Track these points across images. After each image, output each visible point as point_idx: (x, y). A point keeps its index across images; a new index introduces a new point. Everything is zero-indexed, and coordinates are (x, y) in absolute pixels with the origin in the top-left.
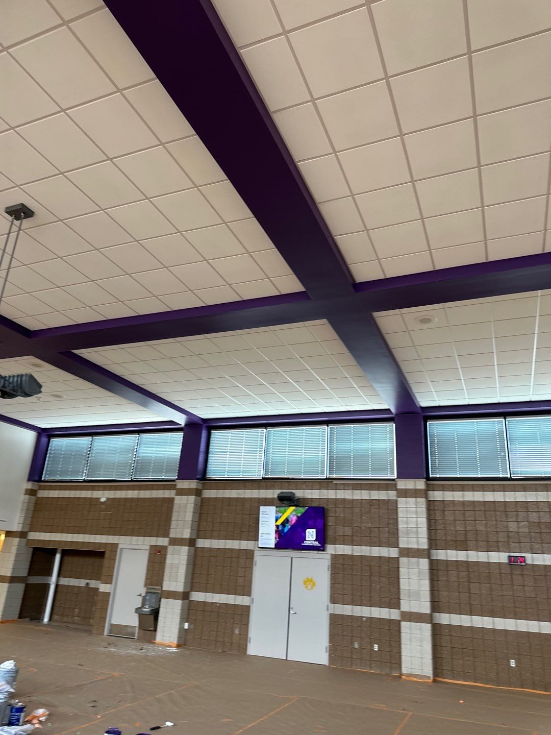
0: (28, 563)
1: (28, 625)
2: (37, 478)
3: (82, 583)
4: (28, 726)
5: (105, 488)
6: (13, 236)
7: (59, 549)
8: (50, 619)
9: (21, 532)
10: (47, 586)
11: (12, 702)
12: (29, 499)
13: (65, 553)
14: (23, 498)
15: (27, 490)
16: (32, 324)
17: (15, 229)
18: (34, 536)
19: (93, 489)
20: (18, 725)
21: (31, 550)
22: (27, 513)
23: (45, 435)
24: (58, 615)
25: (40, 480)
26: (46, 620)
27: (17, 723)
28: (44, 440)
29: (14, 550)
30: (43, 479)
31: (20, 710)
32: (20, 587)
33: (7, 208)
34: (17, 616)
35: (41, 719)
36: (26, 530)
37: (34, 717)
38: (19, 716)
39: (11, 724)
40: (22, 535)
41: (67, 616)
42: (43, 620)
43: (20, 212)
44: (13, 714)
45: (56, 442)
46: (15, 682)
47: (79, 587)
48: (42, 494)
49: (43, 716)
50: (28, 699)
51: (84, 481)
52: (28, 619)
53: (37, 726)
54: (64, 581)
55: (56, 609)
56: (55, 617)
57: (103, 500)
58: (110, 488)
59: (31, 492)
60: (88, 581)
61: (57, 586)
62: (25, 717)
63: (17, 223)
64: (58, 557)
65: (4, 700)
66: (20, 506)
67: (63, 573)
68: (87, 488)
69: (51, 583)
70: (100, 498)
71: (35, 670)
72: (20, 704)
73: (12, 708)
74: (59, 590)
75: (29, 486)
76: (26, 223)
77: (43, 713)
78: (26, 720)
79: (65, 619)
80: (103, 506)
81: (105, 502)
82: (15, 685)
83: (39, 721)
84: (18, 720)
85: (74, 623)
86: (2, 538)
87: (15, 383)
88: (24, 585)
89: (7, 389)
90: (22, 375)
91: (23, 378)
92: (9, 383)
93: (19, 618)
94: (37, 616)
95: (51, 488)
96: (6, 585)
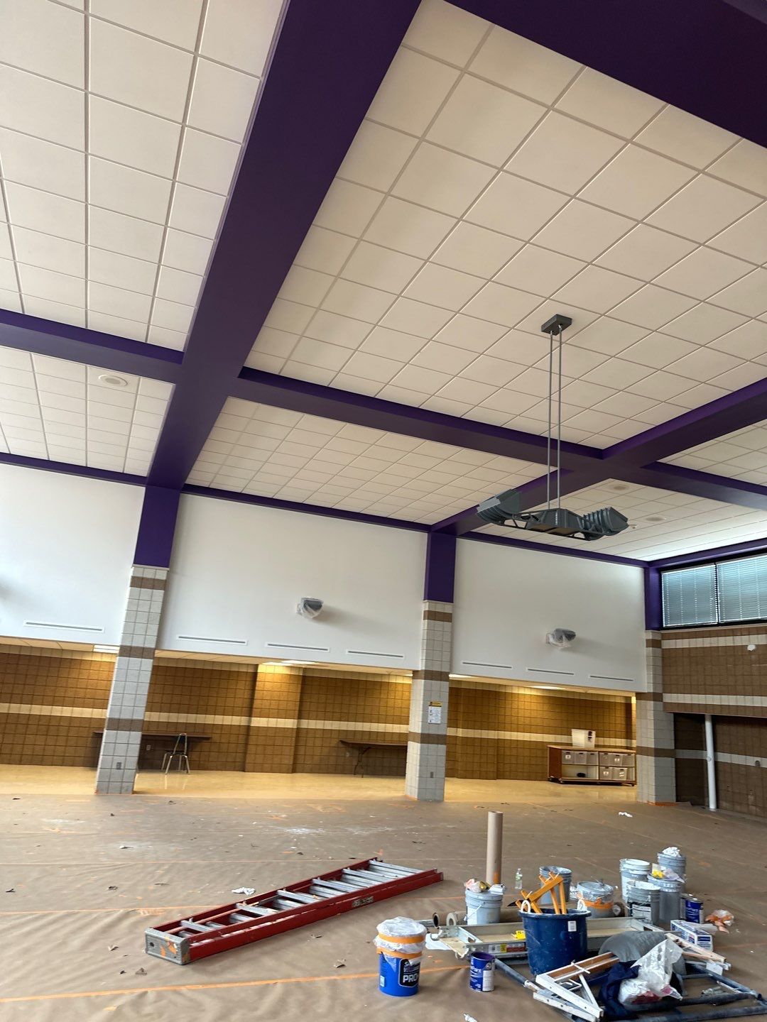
0: (673, 733)
1: (686, 810)
2: (657, 626)
3: (750, 761)
4: (709, 926)
5: (749, 632)
6: (556, 352)
7: (708, 715)
8: (718, 806)
9: (654, 694)
10: (703, 763)
11: (686, 895)
12: (654, 652)
13: (716, 720)
14: (646, 651)
15: (648, 641)
16: (602, 442)
17: (556, 344)
18: (670, 698)
19: (733, 633)
20: (699, 923)
21: (672, 715)
22: (655, 670)
23: (654, 569)
24: (726, 801)
25: (661, 628)
26: (712, 806)
27: (697, 921)
28: (654, 576)
29: (651, 715)
30: (664, 626)
31: (697, 906)
32: (670, 763)
33: (543, 326)
34: (674, 798)
35: (725, 922)
36: (659, 690)
37: (717, 919)
38: (698, 912)
39: (688, 920)
40: (657, 697)
41: (741, 804)
42: (709, 806)
43: (557, 325)
44: (690, 909)
45: (669, 577)
46: (684, 873)
47: (747, 767)
48: (668, 644)
49: (728, 920)
50: (704, 898)
51: (719, 624)
52: (689, 803)
53: (721, 929)
54: (724, 758)
55: (722, 794)
56: (724, 804)
57: (751, 648)
58: (758, 632)
59: (654, 644)
60: (758, 759)
61: (716, 763)
62: (705, 916)
63: (556, 337)
64: (708, 725)
65: (675, 891)
66: (644, 663)
67: (719, 745)
68: (725, 634)
69: (708, 759)
70: (747, 646)
71: (709, 865)
72: (695, 899)
73: (687, 902)
74: (720, 768)
75: (650, 635)
76: (566, 334)
77: (727, 916)
78: (707, 920)
79: (738, 807)
80: (753, 657)
81: (754, 651)
82: (685, 877)
83: (724, 924)
84: (697, 917)
85: (751, 814)
86: (634, 700)
87: (597, 521)
88: (674, 759)
89: (590, 530)
90: (602, 511)
91: (605, 513)
92: (591, 523)
93: (677, 801)
94: (701, 800)
95: (677, 637)
96: (652, 759)
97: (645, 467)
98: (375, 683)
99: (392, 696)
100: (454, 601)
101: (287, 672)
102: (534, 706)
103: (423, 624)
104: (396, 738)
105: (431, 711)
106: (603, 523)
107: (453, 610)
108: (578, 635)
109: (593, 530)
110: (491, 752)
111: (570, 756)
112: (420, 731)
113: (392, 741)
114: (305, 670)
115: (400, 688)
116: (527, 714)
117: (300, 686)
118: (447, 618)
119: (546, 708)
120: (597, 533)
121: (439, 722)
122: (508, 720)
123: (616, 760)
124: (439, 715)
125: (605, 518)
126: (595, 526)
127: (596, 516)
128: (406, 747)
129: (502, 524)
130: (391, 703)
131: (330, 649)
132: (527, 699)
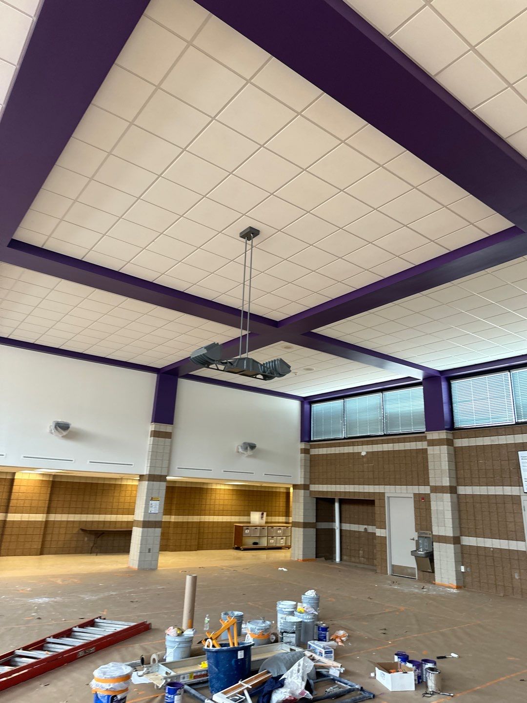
0: (315, 511)
1: (322, 563)
2: (307, 439)
3: (361, 528)
4: (332, 643)
5: (363, 444)
6: (249, 253)
7: (337, 498)
8: (341, 559)
9: (304, 485)
10: (333, 531)
11: (318, 622)
12: (305, 457)
13: (342, 502)
14: (300, 456)
15: (301, 449)
16: (278, 316)
17: (249, 247)
18: (314, 488)
19: (353, 444)
20: (326, 641)
21: (315, 499)
22: (305, 469)
23: (307, 402)
24: (346, 556)
25: (310, 441)
26: (338, 560)
27: (325, 640)
28: (307, 406)
29: (302, 500)
30: (312, 439)
31: (325, 629)
32: (312, 532)
33: (241, 233)
34: (315, 556)
35: (342, 639)
36: (308, 483)
37: (337, 637)
38: (326, 634)
39: (320, 640)
40: (306, 487)
41: (354, 557)
42: (335, 560)
43: (250, 234)
44: (320, 632)
45: (316, 407)
46: (318, 607)
47: (359, 532)
48: (314, 452)
49: (344, 637)
50: (330, 623)
51: (345, 439)
52: (323, 559)
53: (340, 644)
54: (346, 527)
55: (344, 551)
56: (345, 558)
57: (363, 454)
58: (368, 443)
59: (305, 451)
60: (366, 526)
61: (341, 531)
62: (330, 636)
63: (249, 242)
64: (337, 505)
65: (311, 621)
66: (299, 463)
67: (343, 519)
68: (348, 445)
69: (336, 528)
70: (361, 452)
71: (334, 600)
72: (324, 625)
73: (319, 627)
74: (343, 534)
75: (303, 446)
76: (255, 240)
77: (344, 634)
78: (331, 638)
79: (353, 559)
80: (365, 460)
81: (365, 455)
82: (319, 610)
83: (342, 640)
84: (325, 637)
85: (360, 563)
86: (291, 490)
87: (271, 368)
88: (315, 530)
89: (267, 374)
90: (275, 360)
91: (276, 363)
92: (267, 368)
93: (316, 557)
94: (330, 556)
95: (319, 447)
96: (301, 530)
97: (303, 334)
98: (110, 485)
99: (123, 494)
100: (174, 423)
101: (41, 478)
102: (226, 497)
103: (150, 440)
104: (124, 525)
105: (151, 504)
106: (275, 369)
107: (172, 430)
108: (258, 446)
109: (269, 373)
110: (195, 530)
111: (248, 531)
112: (142, 519)
113: (121, 528)
114: (55, 476)
115: (129, 488)
116: (222, 502)
117: (50, 488)
118: (168, 435)
119: (234, 497)
120: (271, 375)
121: (157, 512)
122: (208, 507)
123: (278, 531)
124: (158, 507)
125: (277, 366)
126: (270, 371)
127: (271, 364)
128: (131, 532)
129: (208, 367)
130: (122, 500)
131: (75, 460)
132: (222, 492)
